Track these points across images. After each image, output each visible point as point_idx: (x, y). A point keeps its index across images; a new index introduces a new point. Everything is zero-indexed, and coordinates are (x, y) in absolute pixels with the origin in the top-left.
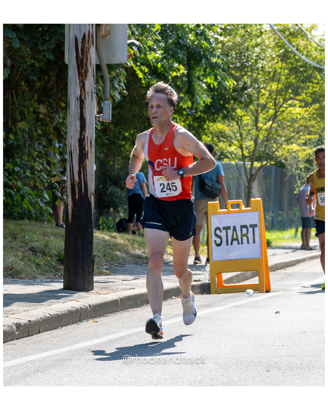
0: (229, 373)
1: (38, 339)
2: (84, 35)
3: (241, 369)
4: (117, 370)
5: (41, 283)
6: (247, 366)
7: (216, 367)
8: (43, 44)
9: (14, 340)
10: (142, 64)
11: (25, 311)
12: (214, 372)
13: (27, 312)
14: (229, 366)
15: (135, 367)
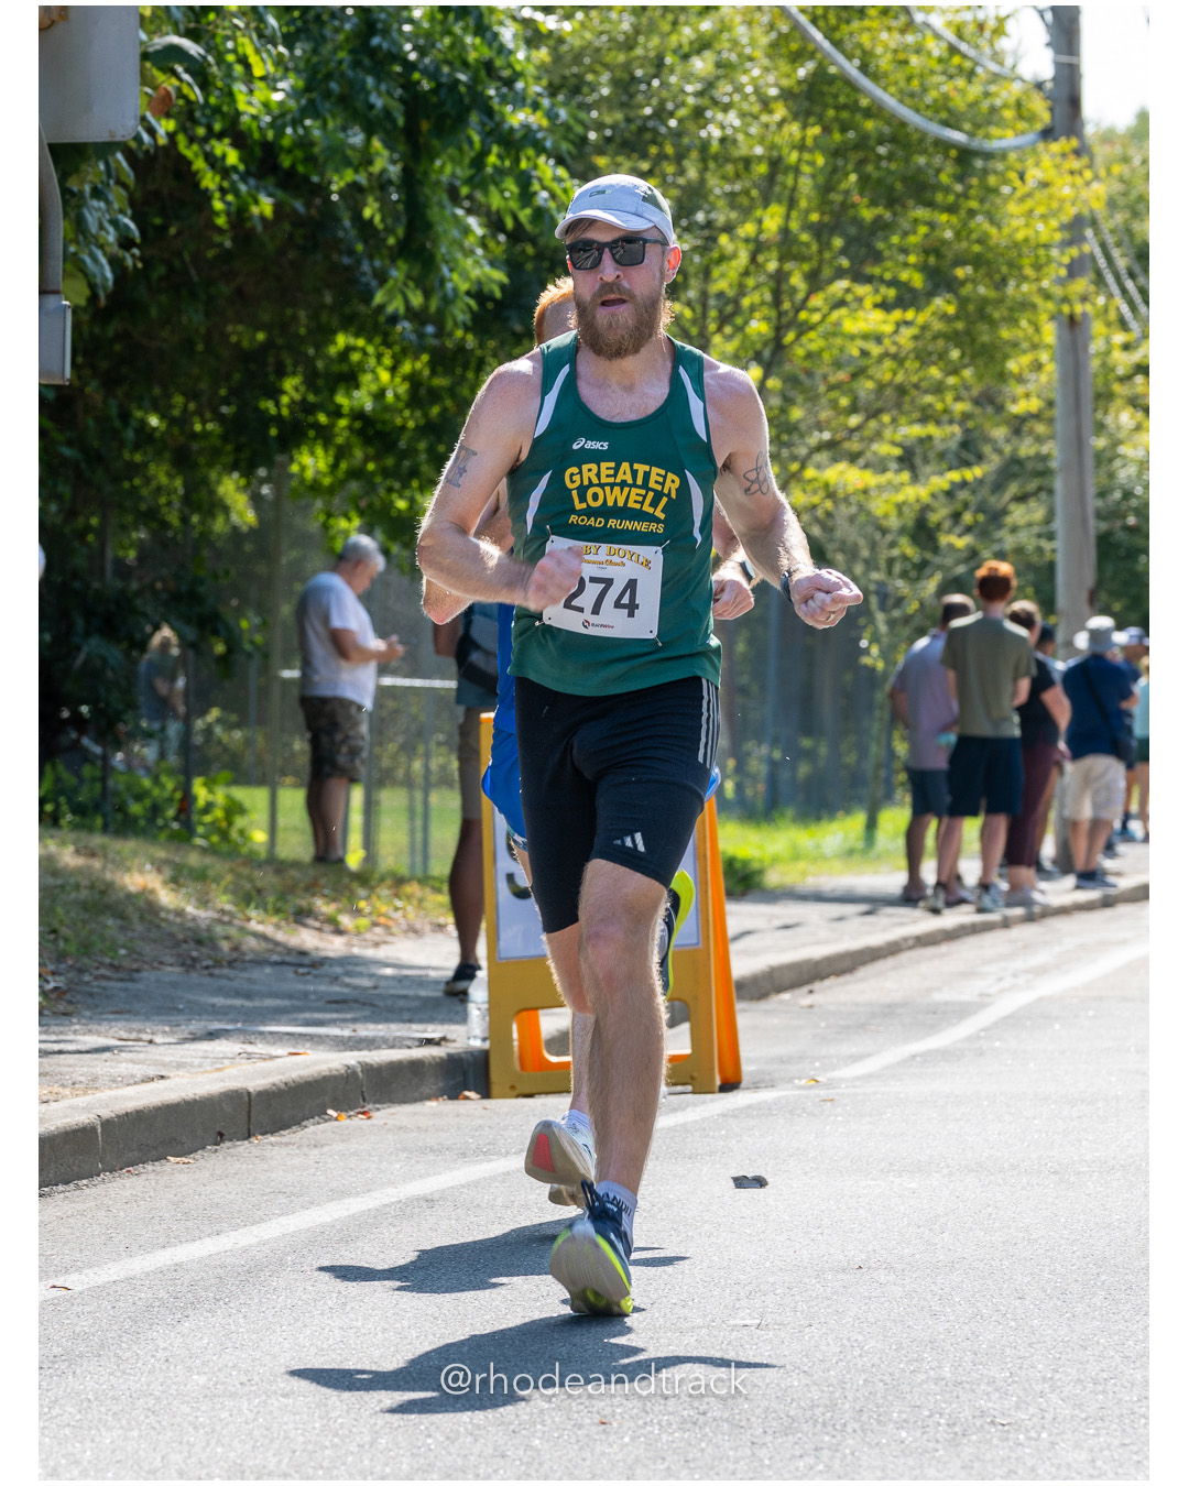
0: (529, 1447)
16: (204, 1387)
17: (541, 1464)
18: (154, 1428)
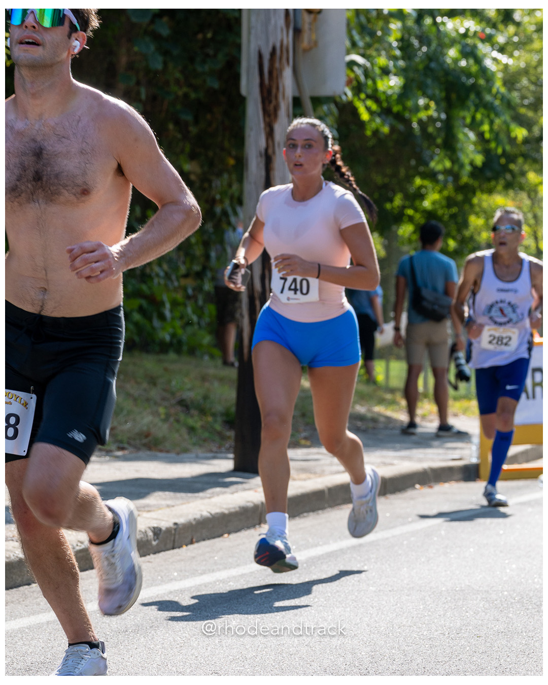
0: (508, 617)
1: (189, 554)
2: (274, 49)
3: (528, 609)
4: (321, 608)
5: (197, 459)
6: (537, 606)
7: (487, 606)
8: (204, 62)
9: (149, 555)
10: (368, 97)
11: (168, 506)
12: (483, 614)
13: (173, 509)
14: (507, 604)
15: (351, 603)
16: (375, 592)
17: (513, 624)
18: (356, 607)
